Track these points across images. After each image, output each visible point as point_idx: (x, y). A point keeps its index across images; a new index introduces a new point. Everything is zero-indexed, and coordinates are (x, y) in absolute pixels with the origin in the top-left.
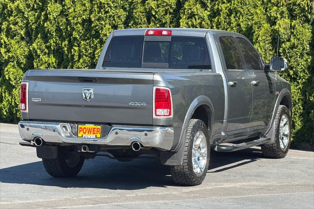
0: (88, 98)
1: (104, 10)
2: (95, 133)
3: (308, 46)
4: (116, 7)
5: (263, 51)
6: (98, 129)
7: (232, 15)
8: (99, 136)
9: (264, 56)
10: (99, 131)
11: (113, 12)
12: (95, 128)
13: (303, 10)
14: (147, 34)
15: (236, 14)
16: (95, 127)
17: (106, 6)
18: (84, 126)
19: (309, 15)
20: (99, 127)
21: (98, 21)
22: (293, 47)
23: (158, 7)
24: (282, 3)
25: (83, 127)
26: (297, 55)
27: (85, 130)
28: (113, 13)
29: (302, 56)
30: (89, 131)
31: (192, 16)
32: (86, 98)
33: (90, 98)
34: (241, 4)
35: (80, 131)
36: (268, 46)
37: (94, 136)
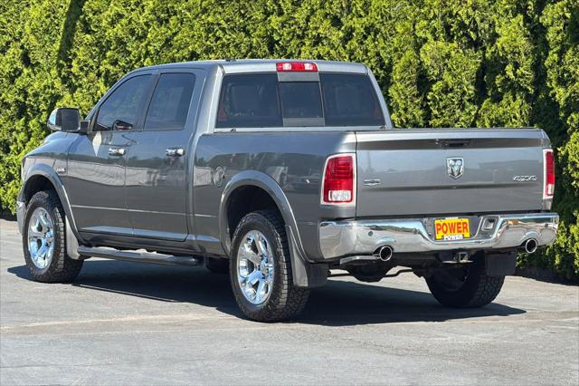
0: (456, 174)
1: (214, 35)
2: (460, 232)
3: (472, 87)
4: (232, 29)
5: (403, 97)
6: (464, 223)
7: (369, 38)
8: (467, 235)
9: (403, 106)
10: (466, 228)
11: (228, 37)
12: (459, 223)
13: (462, 25)
14: (281, 70)
15: (375, 36)
16: (459, 220)
17: (216, 28)
18: (443, 221)
19: (471, 33)
20: (466, 220)
21: (207, 54)
22: (446, 90)
23: (283, 26)
24: (432, 14)
25: (441, 224)
26: (453, 103)
27: (445, 227)
28: (228, 40)
29: (462, 106)
30: (452, 228)
31: (318, 41)
32: (453, 173)
33: (459, 173)
34: (382, 18)
35: (438, 230)
36: (413, 90)
37: (461, 236)
